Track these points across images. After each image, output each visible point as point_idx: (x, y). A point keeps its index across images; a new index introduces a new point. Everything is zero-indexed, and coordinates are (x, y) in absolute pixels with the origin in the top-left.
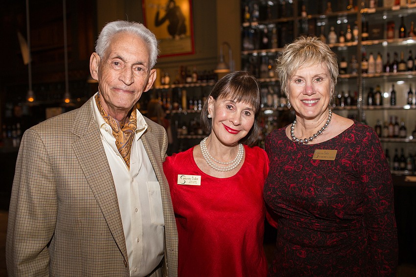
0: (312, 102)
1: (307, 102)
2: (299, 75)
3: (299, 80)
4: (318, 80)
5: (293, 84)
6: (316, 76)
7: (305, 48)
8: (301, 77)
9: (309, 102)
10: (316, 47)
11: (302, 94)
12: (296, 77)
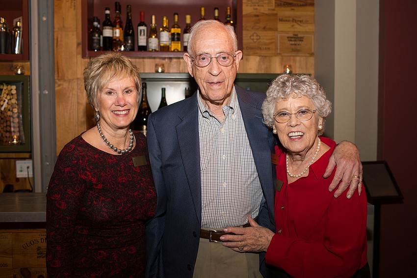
0: (124, 112)
1: (119, 113)
2: (111, 88)
3: (109, 92)
4: (127, 92)
5: (105, 96)
6: (126, 89)
7: (114, 62)
8: (113, 90)
9: (121, 113)
10: (123, 62)
11: (114, 105)
12: (107, 90)
